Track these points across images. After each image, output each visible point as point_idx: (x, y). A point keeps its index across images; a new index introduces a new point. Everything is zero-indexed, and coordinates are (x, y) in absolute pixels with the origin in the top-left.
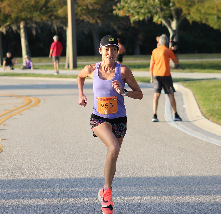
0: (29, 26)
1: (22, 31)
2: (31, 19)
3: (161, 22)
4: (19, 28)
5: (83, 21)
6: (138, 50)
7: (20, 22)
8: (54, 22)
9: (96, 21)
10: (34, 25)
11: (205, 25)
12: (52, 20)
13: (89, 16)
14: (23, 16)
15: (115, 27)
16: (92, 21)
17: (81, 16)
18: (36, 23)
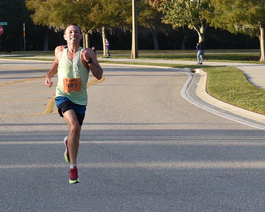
0: (108, 29)
1: (103, 32)
2: (109, 25)
3: (193, 28)
4: (101, 30)
5: (143, 26)
6: (184, 46)
7: (101, 27)
8: (124, 27)
9: (152, 27)
10: (111, 29)
11: (225, 30)
12: (123, 26)
13: (147, 24)
14: (104, 23)
15: (164, 31)
16: (149, 27)
17: (141, 24)
18: (112, 28)
